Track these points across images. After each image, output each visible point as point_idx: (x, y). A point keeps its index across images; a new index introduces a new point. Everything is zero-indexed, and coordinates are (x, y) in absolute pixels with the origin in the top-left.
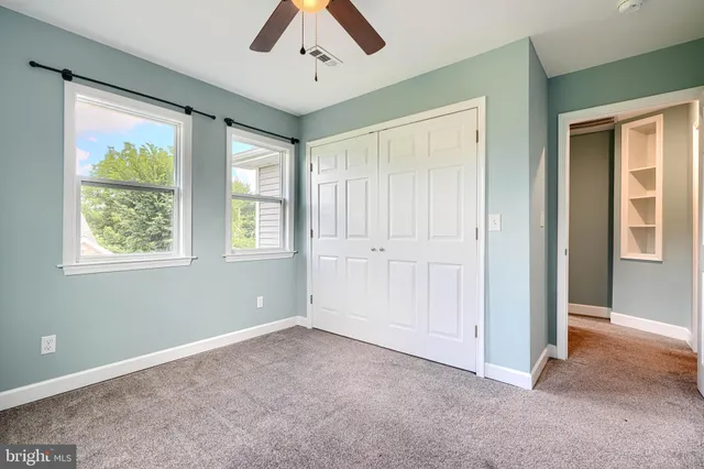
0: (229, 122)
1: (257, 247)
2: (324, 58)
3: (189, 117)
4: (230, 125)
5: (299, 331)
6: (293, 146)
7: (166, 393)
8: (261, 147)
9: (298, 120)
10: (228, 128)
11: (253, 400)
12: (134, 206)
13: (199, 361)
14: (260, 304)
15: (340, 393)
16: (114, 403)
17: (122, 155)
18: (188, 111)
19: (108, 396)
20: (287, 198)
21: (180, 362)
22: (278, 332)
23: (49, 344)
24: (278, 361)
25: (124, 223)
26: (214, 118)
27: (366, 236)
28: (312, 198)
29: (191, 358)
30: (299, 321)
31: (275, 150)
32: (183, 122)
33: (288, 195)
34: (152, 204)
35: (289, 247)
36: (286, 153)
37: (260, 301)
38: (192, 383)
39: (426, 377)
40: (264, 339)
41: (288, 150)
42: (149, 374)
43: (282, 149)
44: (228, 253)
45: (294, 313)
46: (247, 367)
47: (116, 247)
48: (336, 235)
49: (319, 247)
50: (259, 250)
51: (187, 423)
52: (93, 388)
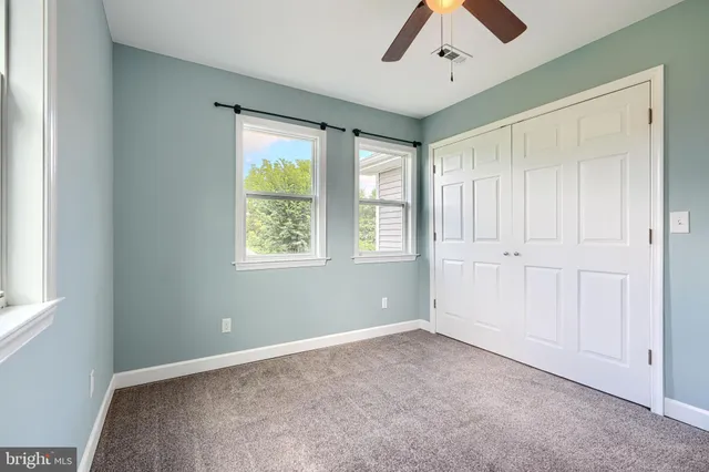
0: (357, 132)
1: (377, 249)
2: (453, 56)
3: (324, 132)
4: (357, 135)
5: (421, 335)
6: (415, 149)
7: (311, 378)
8: (383, 152)
9: (420, 123)
10: (356, 138)
11: (385, 396)
12: (270, 213)
13: (334, 353)
14: (384, 305)
15: (474, 404)
16: (271, 380)
17: (261, 171)
18: (323, 126)
19: (268, 373)
20: (410, 202)
21: (318, 352)
22: (402, 334)
23: (227, 325)
24: (405, 363)
25: (263, 228)
26: (344, 130)
27: (497, 239)
28: (434, 200)
29: (326, 349)
30: (421, 324)
31: (396, 155)
32: (319, 136)
33: (410, 199)
34: (284, 211)
35: (411, 250)
36: (408, 157)
37: (384, 303)
38: (330, 372)
39: (577, 402)
40: (389, 340)
41: (410, 154)
42: (296, 359)
43: (403, 153)
44: (356, 255)
45: (417, 317)
46: (377, 364)
47: (257, 249)
48: (462, 239)
49: (442, 251)
50: (378, 253)
51: (329, 407)
52: (255, 364)
